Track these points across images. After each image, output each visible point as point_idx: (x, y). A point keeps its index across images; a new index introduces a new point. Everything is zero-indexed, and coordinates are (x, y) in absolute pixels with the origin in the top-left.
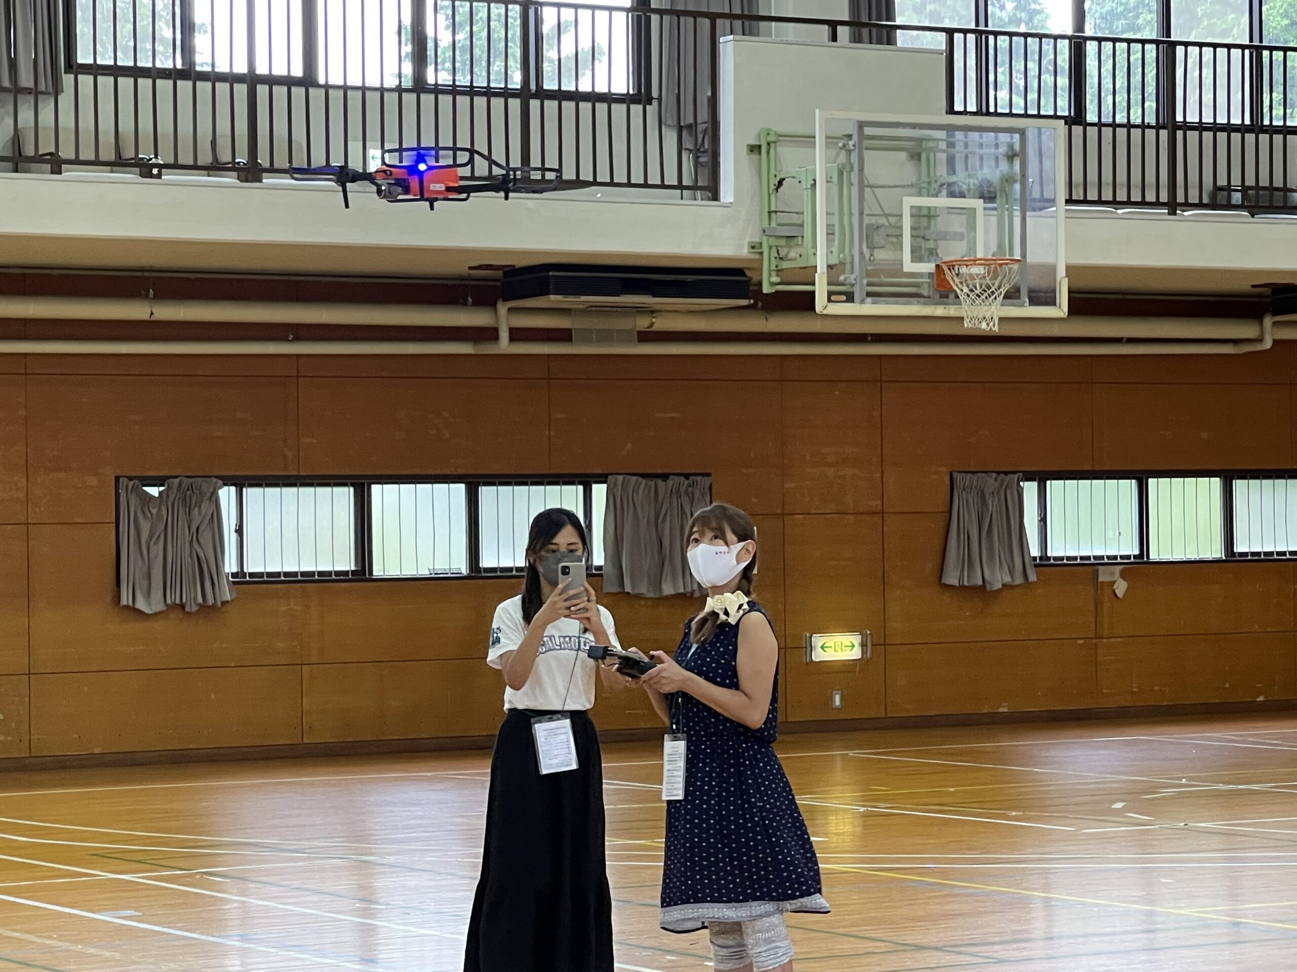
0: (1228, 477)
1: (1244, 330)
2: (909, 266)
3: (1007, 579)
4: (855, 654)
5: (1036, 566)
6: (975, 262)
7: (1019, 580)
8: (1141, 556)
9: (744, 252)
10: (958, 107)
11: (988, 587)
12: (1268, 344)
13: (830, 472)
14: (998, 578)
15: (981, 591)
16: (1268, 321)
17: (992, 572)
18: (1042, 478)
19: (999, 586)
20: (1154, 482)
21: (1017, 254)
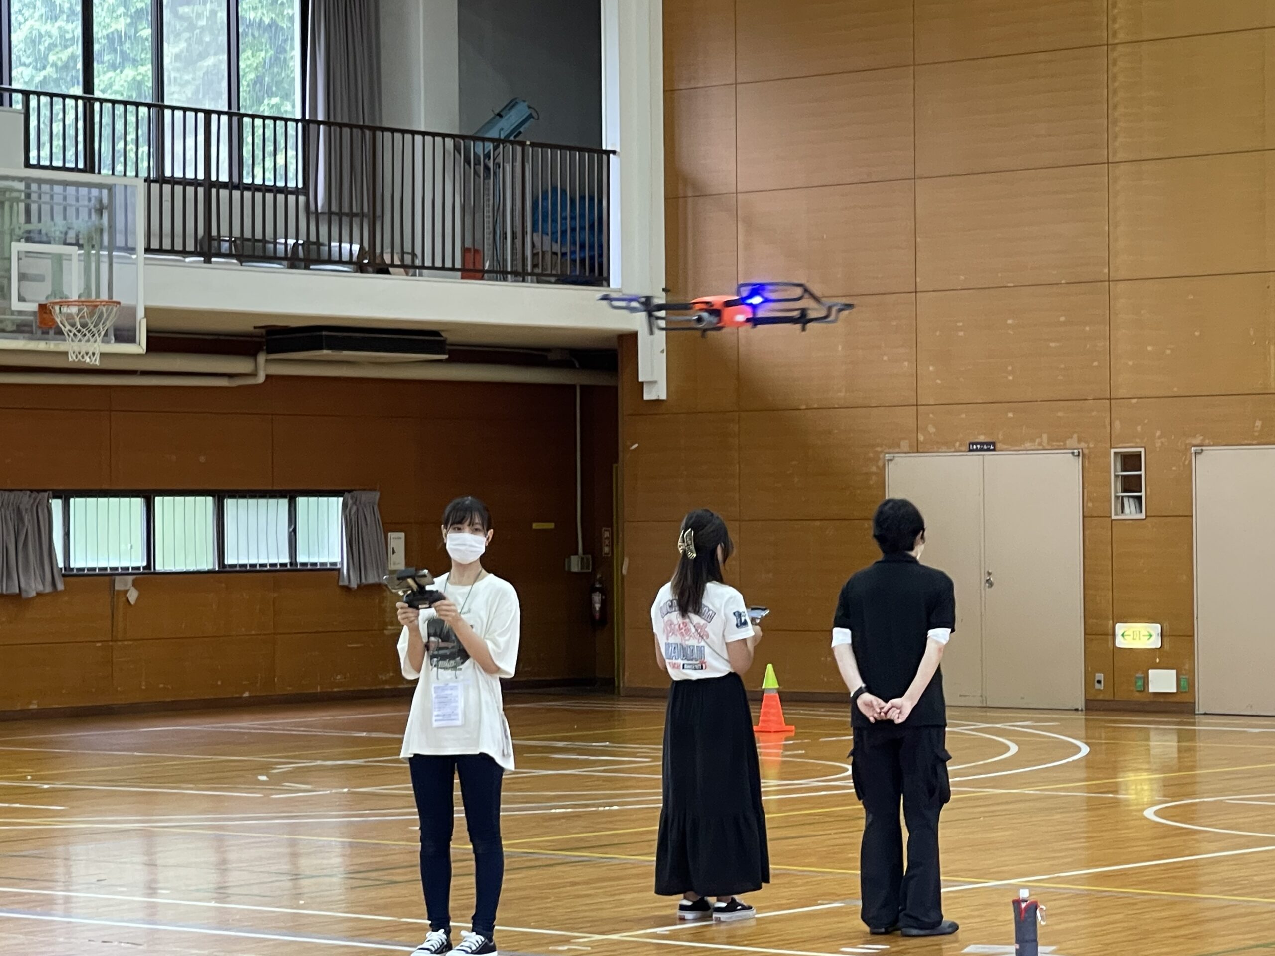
0: (220, 497)
1: (241, 366)
2: (16, 305)
3: (40, 588)
5: (64, 575)
6: (69, 304)
7: (49, 589)
8: (148, 566)
11: (24, 595)
12: (261, 379)
14: (34, 586)
15: (18, 598)
16: (262, 358)
17: (28, 583)
18: (66, 496)
19: (33, 594)
20: (158, 500)
21: (104, 296)
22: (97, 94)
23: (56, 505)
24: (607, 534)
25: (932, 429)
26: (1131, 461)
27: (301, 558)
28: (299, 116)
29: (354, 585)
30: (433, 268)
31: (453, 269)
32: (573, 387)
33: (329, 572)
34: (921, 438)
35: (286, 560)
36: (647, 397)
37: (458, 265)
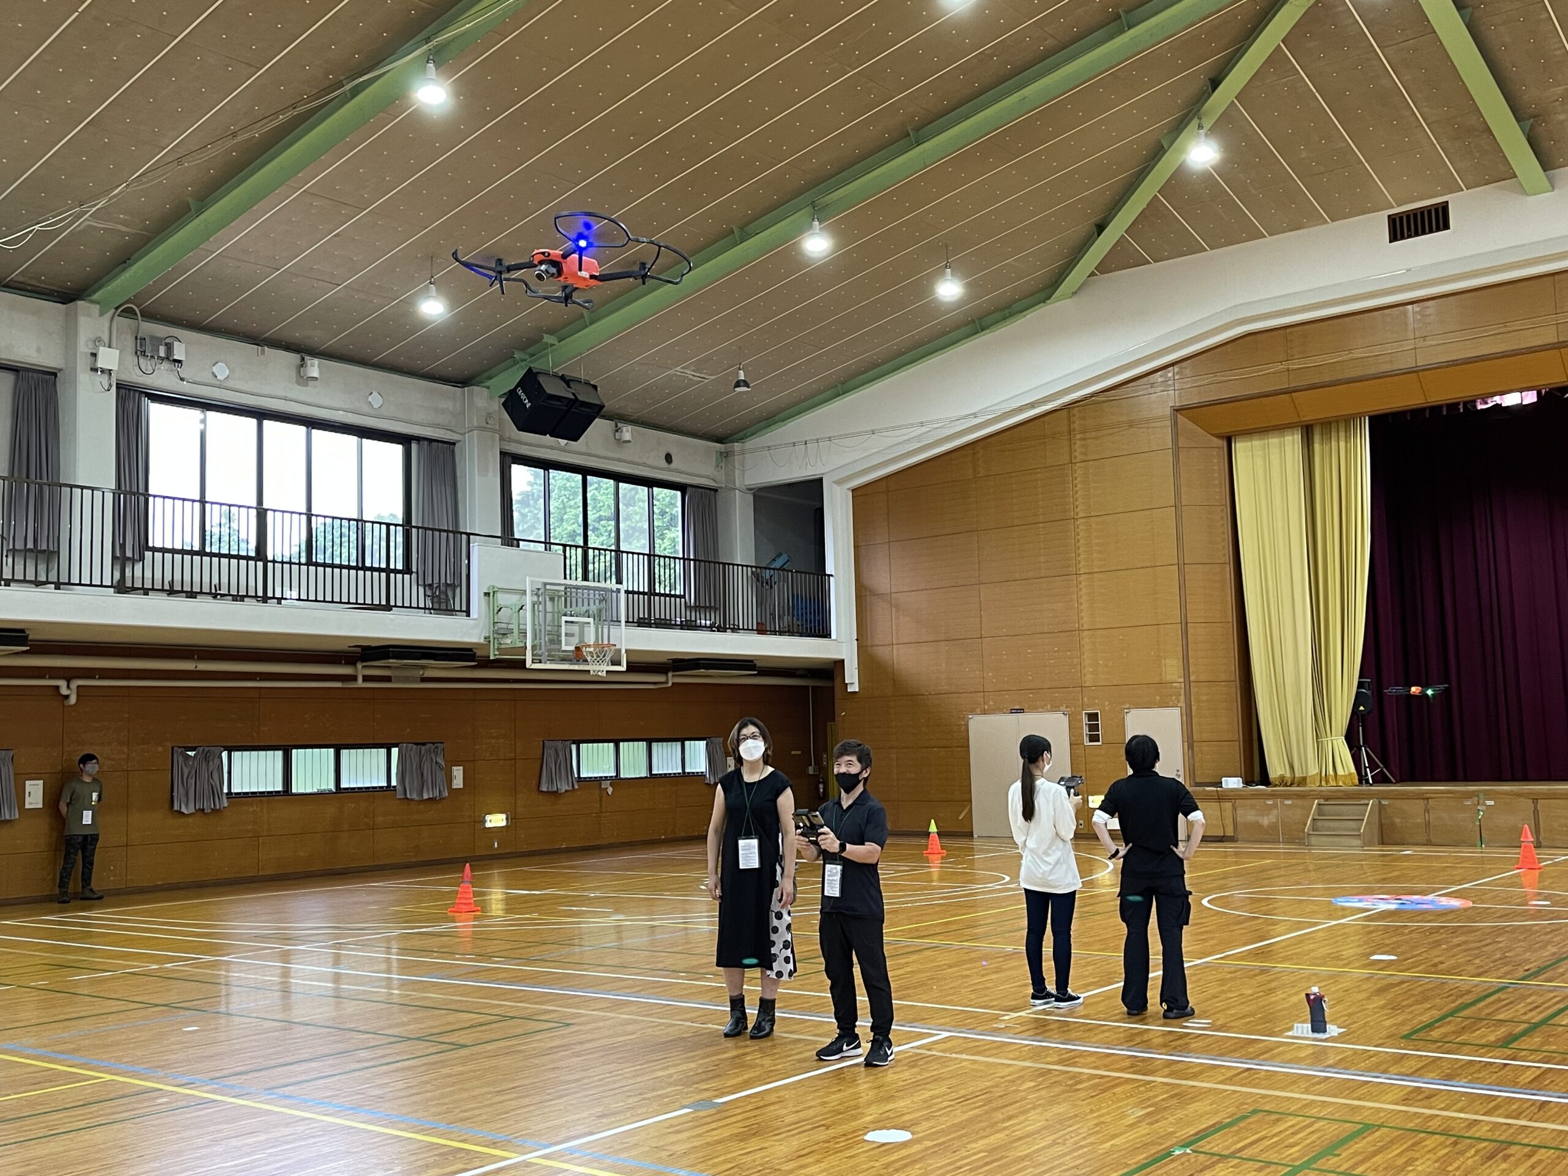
0: (650, 742)
1: (660, 678)
2: (564, 648)
3: (567, 788)
4: (504, 823)
5: (578, 781)
6: (589, 646)
7: (571, 788)
8: (616, 776)
9: (482, 641)
10: (568, 577)
11: (559, 791)
12: (670, 684)
13: (494, 741)
14: (564, 787)
15: (556, 793)
16: (670, 674)
17: (561, 785)
18: (578, 743)
19: (563, 791)
20: (621, 744)
21: (606, 642)
22: (589, 545)
23: (574, 747)
25: (991, 703)
26: (1093, 717)
27: (687, 770)
28: (681, 556)
30: (743, 629)
31: (752, 630)
32: (806, 688)
33: (700, 776)
34: (986, 707)
35: (680, 771)
36: (849, 690)
37: (755, 628)
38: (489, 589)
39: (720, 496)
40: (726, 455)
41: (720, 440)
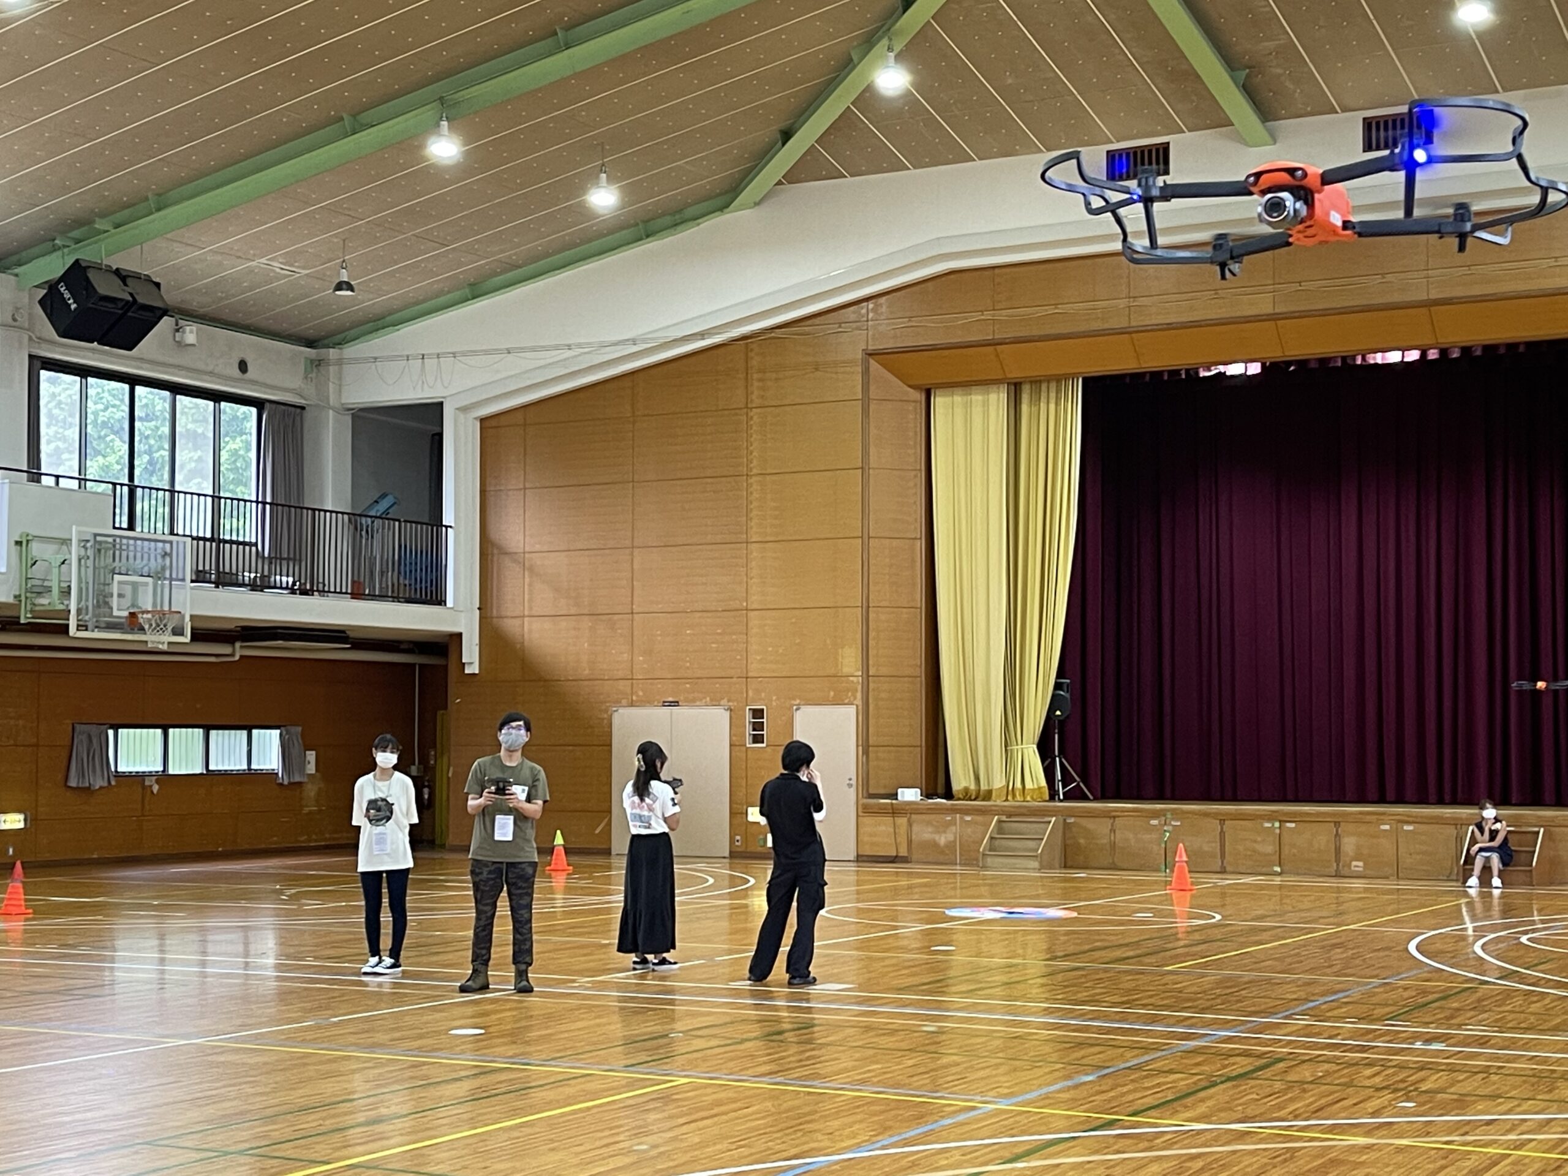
0: (207, 729)
1: (225, 649)
2: (116, 613)
3: (101, 784)
4: (21, 825)
5: (115, 776)
6: (146, 612)
7: (106, 784)
8: (164, 771)
9: (11, 600)
10: (117, 525)
11: (92, 788)
12: (237, 658)
13: (12, 722)
14: (99, 783)
15: (88, 790)
16: (238, 645)
17: (94, 780)
18: (116, 727)
19: (97, 787)
20: (171, 731)
21: (166, 608)
22: (136, 483)
23: (111, 732)
24: (433, 753)
25: (641, 693)
26: (758, 713)
27: (254, 767)
28: (254, 499)
29: (286, 782)
30: (335, 592)
31: (346, 593)
32: (414, 665)
33: (272, 775)
34: (634, 698)
35: (245, 767)
36: (467, 672)
37: (349, 591)
38: (21, 537)
39: (308, 415)
40: (318, 364)
41: (310, 343)
